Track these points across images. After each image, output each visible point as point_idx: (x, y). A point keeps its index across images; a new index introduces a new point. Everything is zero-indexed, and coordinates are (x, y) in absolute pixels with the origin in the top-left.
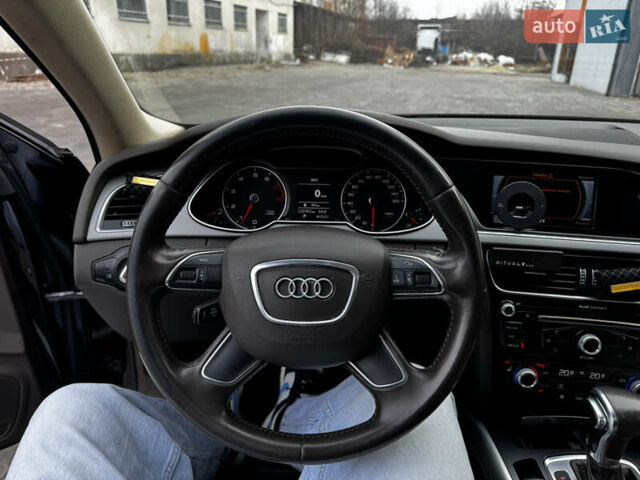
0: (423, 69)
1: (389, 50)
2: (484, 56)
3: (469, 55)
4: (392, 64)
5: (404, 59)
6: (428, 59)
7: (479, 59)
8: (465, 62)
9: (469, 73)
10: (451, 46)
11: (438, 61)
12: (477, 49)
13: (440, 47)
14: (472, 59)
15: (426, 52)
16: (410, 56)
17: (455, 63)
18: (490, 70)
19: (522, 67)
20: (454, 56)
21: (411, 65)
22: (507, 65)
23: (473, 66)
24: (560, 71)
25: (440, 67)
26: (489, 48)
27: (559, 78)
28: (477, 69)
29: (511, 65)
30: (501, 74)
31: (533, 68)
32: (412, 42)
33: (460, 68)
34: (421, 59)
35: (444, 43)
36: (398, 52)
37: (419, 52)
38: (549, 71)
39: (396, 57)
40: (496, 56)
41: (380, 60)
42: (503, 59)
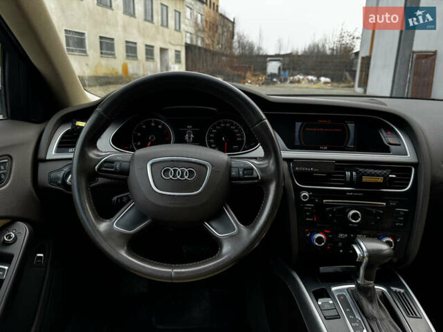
0: (271, 86)
1: (248, 74)
2: (310, 77)
3: (301, 77)
4: (251, 83)
5: (258, 80)
6: (275, 80)
7: (308, 79)
8: (299, 82)
9: (301, 88)
10: (289, 72)
11: (281, 81)
12: (307, 74)
13: (282, 73)
14: (303, 79)
15: (273, 75)
16: (262, 78)
17: (292, 82)
18: (315, 86)
19: (335, 84)
20: (291, 78)
21: (263, 84)
22: (326, 83)
23: (304, 84)
24: (359, 86)
25: (282, 85)
26: (313, 73)
27: (359, 90)
28: (306, 85)
29: (328, 83)
30: (322, 88)
31: (343, 85)
32: (264, 69)
33: (296, 85)
34: (270, 80)
35: (284, 70)
36: (254, 75)
37: (269, 76)
38: (353, 86)
39: (253, 79)
40: (318, 77)
41: (242, 81)
42: (323, 79)
